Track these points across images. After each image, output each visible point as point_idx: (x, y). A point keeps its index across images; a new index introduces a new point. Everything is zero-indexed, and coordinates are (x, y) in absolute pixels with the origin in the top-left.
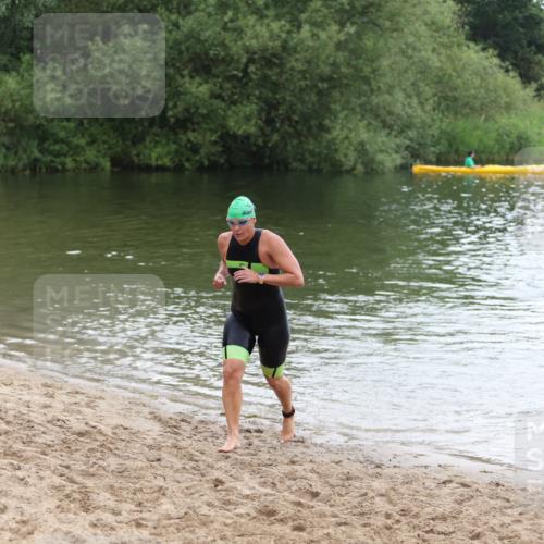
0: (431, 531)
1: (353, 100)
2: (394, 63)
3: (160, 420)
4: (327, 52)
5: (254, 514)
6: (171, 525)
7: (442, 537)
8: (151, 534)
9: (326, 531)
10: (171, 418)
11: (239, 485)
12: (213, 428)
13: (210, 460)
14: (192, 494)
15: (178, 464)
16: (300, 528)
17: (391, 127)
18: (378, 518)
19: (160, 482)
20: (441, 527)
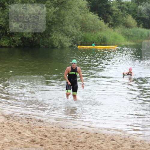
0: (78, 146)
1: (58, 28)
2: (69, 18)
3: (4, 116)
4: (51, 15)
5: (29, 141)
6: (7, 145)
7: (81, 148)
8: (1, 147)
9: (49, 146)
10: (7, 115)
11: (25, 134)
12: (19, 118)
13: (17, 127)
14: (13, 136)
15: (9, 128)
16: (42, 146)
17: (68, 35)
18: (64, 143)
19: (4, 133)
20: (81, 145)
